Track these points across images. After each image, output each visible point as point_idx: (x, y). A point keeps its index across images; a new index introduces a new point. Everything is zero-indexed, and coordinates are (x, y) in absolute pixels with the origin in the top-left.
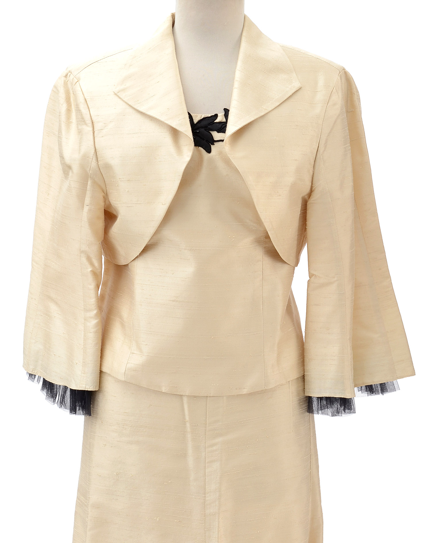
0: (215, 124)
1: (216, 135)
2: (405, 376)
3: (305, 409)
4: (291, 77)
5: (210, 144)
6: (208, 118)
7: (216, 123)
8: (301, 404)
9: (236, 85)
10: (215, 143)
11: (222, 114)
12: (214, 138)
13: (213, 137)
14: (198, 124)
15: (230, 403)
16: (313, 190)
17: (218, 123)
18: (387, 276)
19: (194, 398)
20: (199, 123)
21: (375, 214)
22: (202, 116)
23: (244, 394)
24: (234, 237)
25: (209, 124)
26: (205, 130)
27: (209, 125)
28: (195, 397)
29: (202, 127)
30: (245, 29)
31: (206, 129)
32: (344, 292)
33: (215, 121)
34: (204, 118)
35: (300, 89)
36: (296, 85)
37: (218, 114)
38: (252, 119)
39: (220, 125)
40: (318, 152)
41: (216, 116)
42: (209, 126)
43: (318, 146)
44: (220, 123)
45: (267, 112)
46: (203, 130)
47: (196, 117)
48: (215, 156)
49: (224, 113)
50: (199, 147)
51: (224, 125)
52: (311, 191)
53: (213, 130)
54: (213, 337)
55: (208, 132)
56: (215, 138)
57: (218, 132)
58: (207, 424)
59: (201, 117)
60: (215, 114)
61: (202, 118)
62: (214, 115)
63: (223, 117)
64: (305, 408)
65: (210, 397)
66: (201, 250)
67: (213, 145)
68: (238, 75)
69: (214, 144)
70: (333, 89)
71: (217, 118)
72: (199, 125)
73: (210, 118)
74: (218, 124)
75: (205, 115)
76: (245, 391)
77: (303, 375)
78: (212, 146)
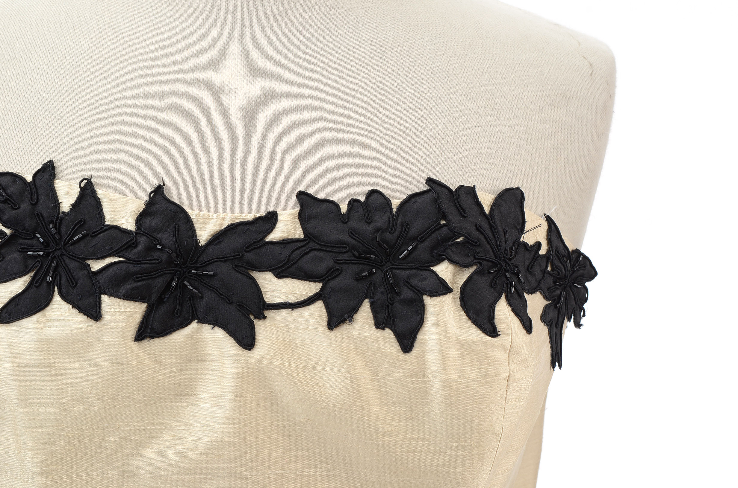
0: (268, 246)
5: (252, 317)
6: (248, 227)
7: (271, 243)
10: (266, 313)
11: (292, 212)
12: (264, 295)
13: (263, 291)
14: (212, 247)
17: (276, 243)
20: (215, 245)
25: (250, 247)
26: (236, 268)
27: (248, 252)
29: (224, 259)
33: (269, 238)
34: (230, 225)
37: (279, 213)
39: (286, 252)
41: (271, 218)
42: (249, 256)
44: (285, 243)
46: (225, 269)
47: (205, 221)
49: (298, 210)
50: (215, 328)
51: (298, 252)
53: (262, 269)
55: (243, 274)
56: (269, 295)
57: (280, 275)
60: (269, 213)
61: (225, 225)
62: (264, 214)
63: (295, 222)
67: (262, 321)
69: (264, 318)
71: (274, 227)
72: (214, 251)
74: (276, 248)
75: (236, 215)
78: (259, 325)
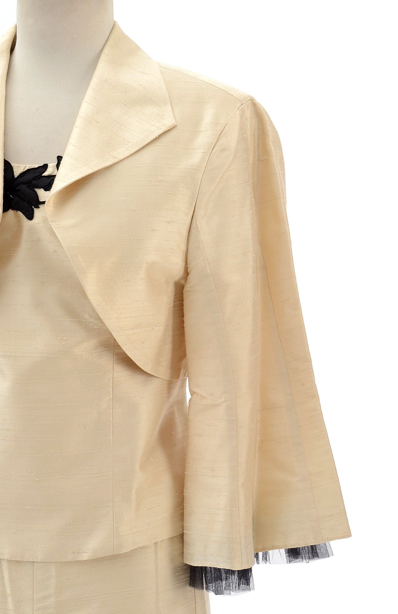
1: (42, 194)
2: (335, 538)
3: (184, 582)
4: (163, 112)
5: (33, 207)
6: (34, 170)
7: (44, 176)
8: (177, 574)
9: (79, 122)
10: (39, 206)
11: (54, 164)
12: (39, 198)
13: (39, 196)
14: (19, 178)
15: (66, 572)
16: (189, 272)
17: (46, 176)
18: (313, 395)
19: (16, 564)
20: (21, 177)
21: (296, 305)
22: (25, 167)
23: (84, 560)
24: (65, 339)
25: (35, 178)
27: (34, 180)
28: (18, 562)
29: (24, 183)
30: (110, 42)
31: (29, 186)
32: (235, 418)
33: (44, 174)
34: (28, 169)
35: (174, 127)
36: (169, 122)
37: (48, 165)
38: (90, 171)
40: (193, 218)
41: (45, 167)
42: (34, 182)
43: (194, 210)
45: (116, 160)
46: (24, 187)
47: (18, 168)
48: (38, 223)
49: (56, 163)
50: (18, 211)
52: (187, 273)
53: (39, 188)
54: (37, 480)
55: (31, 189)
56: (41, 198)
57: (46, 190)
58: (34, 600)
59: (24, 169)
60: (44, 164)
62: (42, 165)
63: (54, 168)
64: (185, 580)
65: (37, 562)
66: (18, 356)
67: (38, 209)
68: (85, 108)
70: (224, 128)
71: (46, 170)
72: (20, 180)
73: (37, 170)
74: (46, 179)
75: (31, 166)
76: (85, 557)
77: (181, 533)
78: (35, 209)
